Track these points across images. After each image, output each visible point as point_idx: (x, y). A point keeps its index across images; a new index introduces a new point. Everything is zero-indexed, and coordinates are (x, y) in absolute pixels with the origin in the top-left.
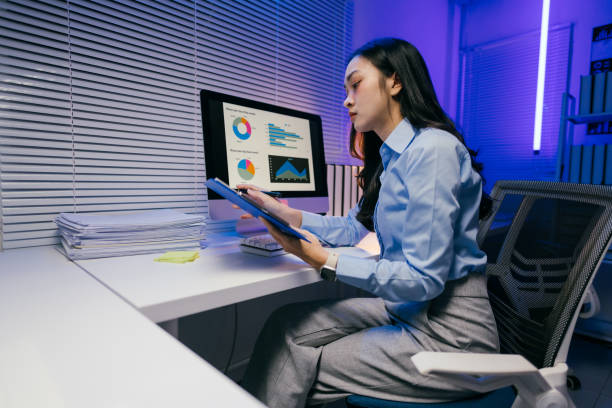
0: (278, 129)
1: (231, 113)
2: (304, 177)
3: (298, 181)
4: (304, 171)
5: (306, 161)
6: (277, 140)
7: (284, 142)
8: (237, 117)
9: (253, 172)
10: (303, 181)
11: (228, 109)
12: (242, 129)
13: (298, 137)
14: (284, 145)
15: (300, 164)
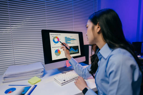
0: (68, 38)
1: (52, 36)
2: (77, 52)
3: (75, 53)
4: (77, 50)
5: (78, 46)
6: (68, 42)
7: (70, 42)
8: (54, 36)
9: (60, 53)
10: (77, 53)
11: (51, 35)
12: (56, 40)
13: (75, 40)
14: (70, 43)
15: (76, 48)
